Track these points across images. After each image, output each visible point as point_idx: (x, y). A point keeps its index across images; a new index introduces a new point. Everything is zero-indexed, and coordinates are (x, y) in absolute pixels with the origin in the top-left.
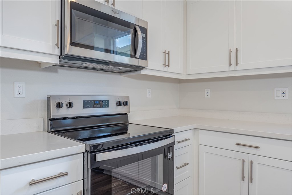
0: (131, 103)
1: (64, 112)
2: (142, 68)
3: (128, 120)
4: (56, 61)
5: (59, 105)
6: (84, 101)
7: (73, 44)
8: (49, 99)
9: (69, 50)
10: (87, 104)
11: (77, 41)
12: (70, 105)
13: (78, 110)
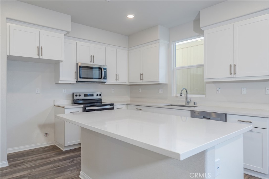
0: (102, 95)
1: (78, 98)
2: (105, 82)
3: (101, 101)
4: (75, 83)
5: (76, 96)
6: (84, 94)
7: (80, 78)
8: (73, 94)
9: (79, 80)
10: (85, 95)
11: (81, 77)
12: (80, 95)
13: (82, 97)
